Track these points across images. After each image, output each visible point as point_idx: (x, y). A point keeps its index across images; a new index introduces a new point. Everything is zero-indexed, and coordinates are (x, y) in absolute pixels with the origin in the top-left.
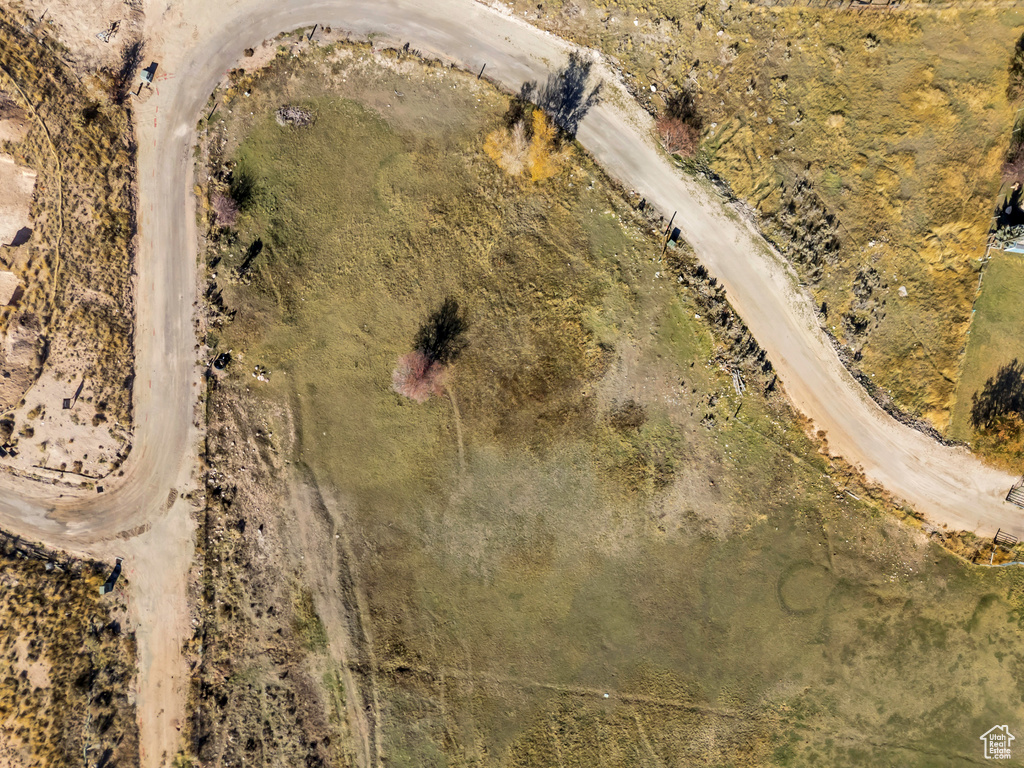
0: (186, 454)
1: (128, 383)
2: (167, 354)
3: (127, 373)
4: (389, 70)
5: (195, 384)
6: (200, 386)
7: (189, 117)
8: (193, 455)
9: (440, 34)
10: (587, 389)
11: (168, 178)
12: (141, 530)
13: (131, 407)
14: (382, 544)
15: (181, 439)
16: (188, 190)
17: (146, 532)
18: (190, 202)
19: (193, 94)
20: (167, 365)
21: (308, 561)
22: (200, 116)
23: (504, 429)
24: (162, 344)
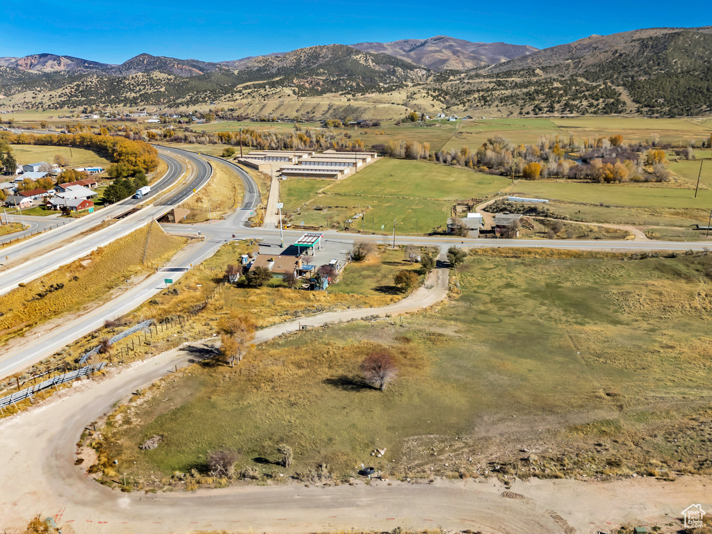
0: (463, 487)
2: (357, 506)
4: (145, 402)
5: (389, 484)
7: (114, 498)
8: (463, 483)
9: (135, 383)
11: (169, 510)
15: (446, 492)
16: (189, 495)
17: (558, 514)
18: (202, 493)
19: (92, 494)
20: (369, 506)
22: (118, 490)
24: (346, 510)
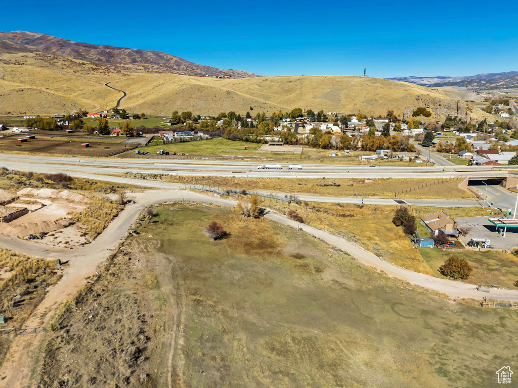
1: (99, 234)
2: (116, 231)
3: (100, 232)
4: (207, 206)
5: (125, 234)
6: (127, 234)
8: (117, 244)
10: (279, 249)
11: (132, 212)
12: (85, 255)
13: (96, 237)
14: (193, 268)
21: (158, 268)
23: (247, 252)
24: (115, 229)
